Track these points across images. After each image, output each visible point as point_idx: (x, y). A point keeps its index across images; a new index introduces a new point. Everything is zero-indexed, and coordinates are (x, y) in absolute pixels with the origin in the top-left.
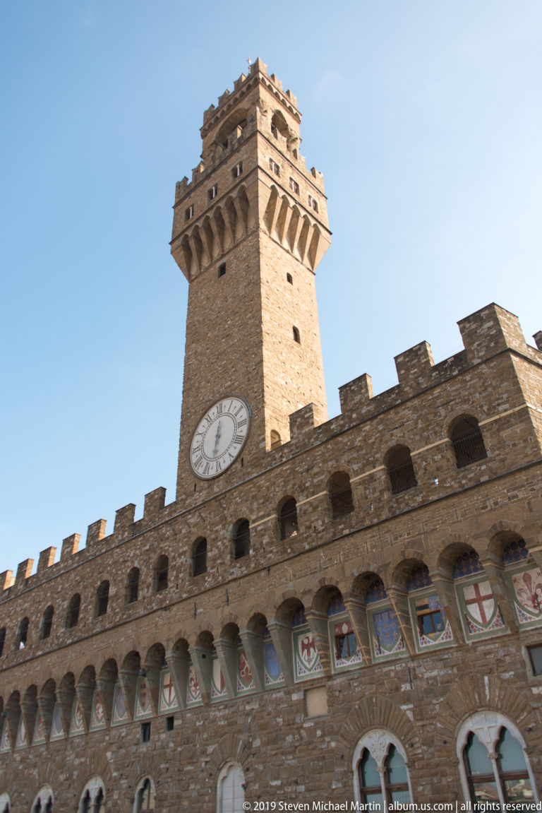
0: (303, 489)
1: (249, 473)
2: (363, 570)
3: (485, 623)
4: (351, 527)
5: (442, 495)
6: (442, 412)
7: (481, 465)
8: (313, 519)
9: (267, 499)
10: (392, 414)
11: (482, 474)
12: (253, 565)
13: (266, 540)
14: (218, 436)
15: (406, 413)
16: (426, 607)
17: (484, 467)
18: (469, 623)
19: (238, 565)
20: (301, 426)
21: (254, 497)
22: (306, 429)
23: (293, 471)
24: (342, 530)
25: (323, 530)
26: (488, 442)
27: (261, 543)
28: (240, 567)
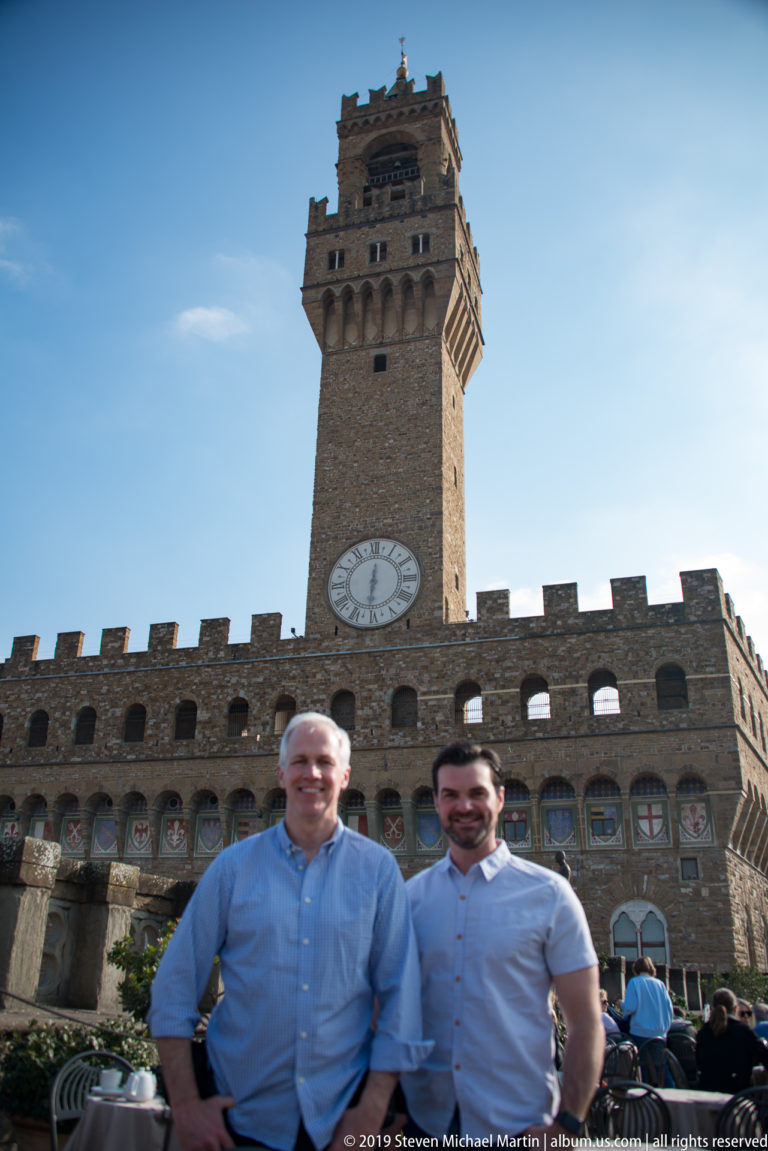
0: (490, 679)
1: (419, 640)
2: (554, 774)
3: (652, 836)
4: (545, 732)
5: (643, 729)
6: (654, 653)
7: (683, 713)
8: (501, 712)
9: (442, 676)
10: (601, 637)
11: (682, 721)
12: (421, 738)
13: (439, 717)
14: (374, 581)
15: (617, 641)
16: (601, 814)
17: (684, 716)
18: (638, 834)
19: (401, 734)
20: (491, 610)
21: (425, 668)
22: (499, 616)
23: (479, 656)
24: (535, 732)
25: (513, 727)
26: (692, 695)
27: (434, 719)
28: (404, 736)
